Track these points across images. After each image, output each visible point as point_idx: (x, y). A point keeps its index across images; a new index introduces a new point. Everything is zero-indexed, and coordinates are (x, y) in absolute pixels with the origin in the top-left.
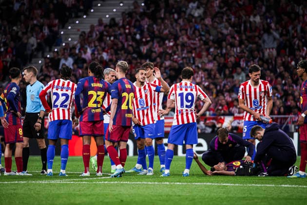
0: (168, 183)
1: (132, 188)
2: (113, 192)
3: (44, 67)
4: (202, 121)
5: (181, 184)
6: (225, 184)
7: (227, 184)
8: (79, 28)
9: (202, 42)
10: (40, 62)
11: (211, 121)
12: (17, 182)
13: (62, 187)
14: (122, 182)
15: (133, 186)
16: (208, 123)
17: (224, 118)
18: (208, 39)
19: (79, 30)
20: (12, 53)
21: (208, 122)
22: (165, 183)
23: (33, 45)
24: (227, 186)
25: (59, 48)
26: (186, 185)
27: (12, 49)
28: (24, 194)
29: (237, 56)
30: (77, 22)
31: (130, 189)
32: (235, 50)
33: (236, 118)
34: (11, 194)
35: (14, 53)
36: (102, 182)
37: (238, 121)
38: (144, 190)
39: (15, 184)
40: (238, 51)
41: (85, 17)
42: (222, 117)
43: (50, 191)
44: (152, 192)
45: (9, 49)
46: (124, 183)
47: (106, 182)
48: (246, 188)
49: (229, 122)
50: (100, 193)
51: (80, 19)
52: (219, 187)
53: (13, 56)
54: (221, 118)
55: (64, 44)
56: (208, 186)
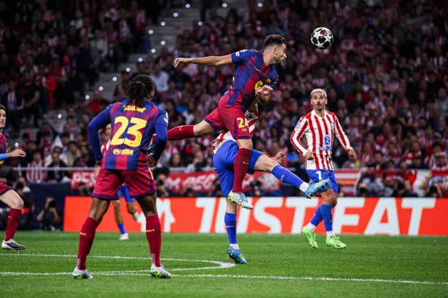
0: (310, 278)
1: (250, 285)
2: (219, 292)
3: (120, 87)
4: (379, 177)
5: (331, 279)
6: (404, 282)
7: (408, 282)
8: (178, 24)
9: (380, 47)
10: (115, 79)
11: (395, 177)
12: (65, 273)
13: (135, 283)
14: (234, 276)
15: (253, 282)
16: (389, 181)
17: (416, 174)
18: (390, 43)
19: (178, 28)
20: (71, 65)
21: (388, 178)
22: (306, 278)
23: (100, 52)
24: (407, 284)
25: (145, 56)
26: (340, 281)
27: (71, 58)
28: (73, 293)
29: (439, 70)
30: (176, 15)
31: (247, 287)
32: (435, 61)
33: (435, 173)
34: (52, 293)
35: (74, 65)
36: (203, 276)
37: (440, 178)
38: (270, 289)
39: (61, 276)
40: (441, 63)
41: (188, 6)
42: (413, 172)
43: (115, 289)
44: (282, 292)
45: (66, 58)
46: (239, 276)
47: (210, 275)
48: (439, 288)
49: (424, 179)
50: (196, 293)
51: (180, 10)
52: (394, 285)
53: (72, 69)
54: (410, 174)
55: (153, 51)
56: (377, 285)
